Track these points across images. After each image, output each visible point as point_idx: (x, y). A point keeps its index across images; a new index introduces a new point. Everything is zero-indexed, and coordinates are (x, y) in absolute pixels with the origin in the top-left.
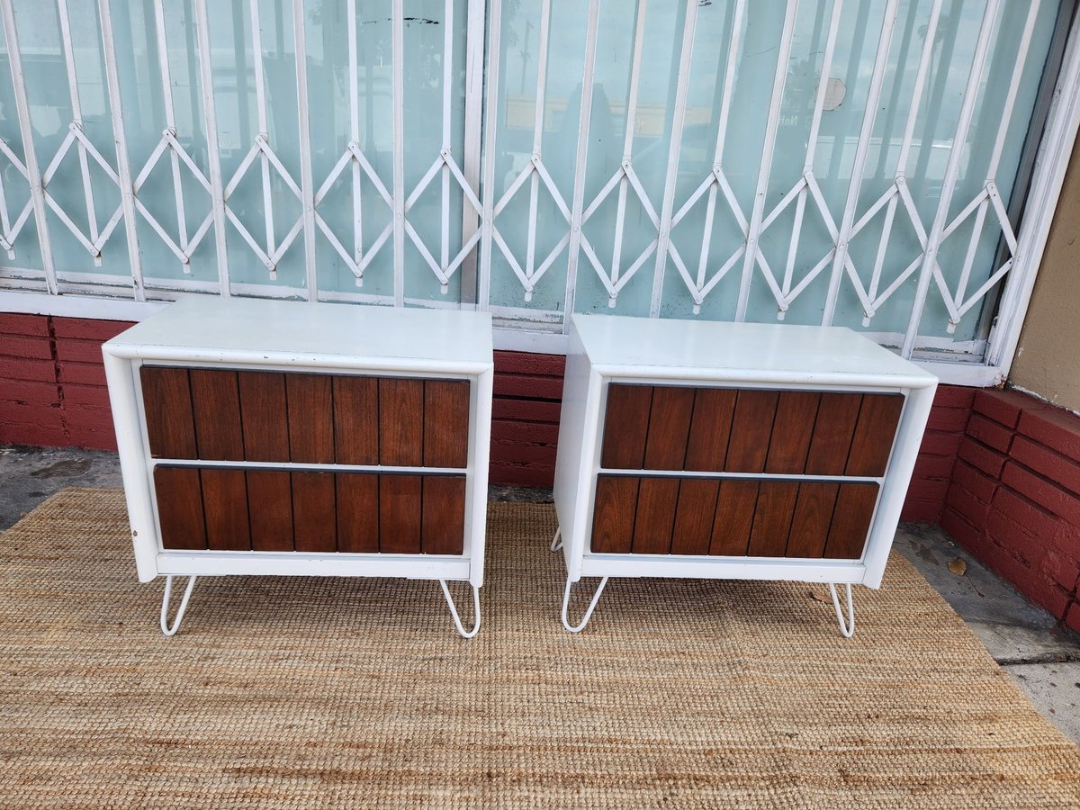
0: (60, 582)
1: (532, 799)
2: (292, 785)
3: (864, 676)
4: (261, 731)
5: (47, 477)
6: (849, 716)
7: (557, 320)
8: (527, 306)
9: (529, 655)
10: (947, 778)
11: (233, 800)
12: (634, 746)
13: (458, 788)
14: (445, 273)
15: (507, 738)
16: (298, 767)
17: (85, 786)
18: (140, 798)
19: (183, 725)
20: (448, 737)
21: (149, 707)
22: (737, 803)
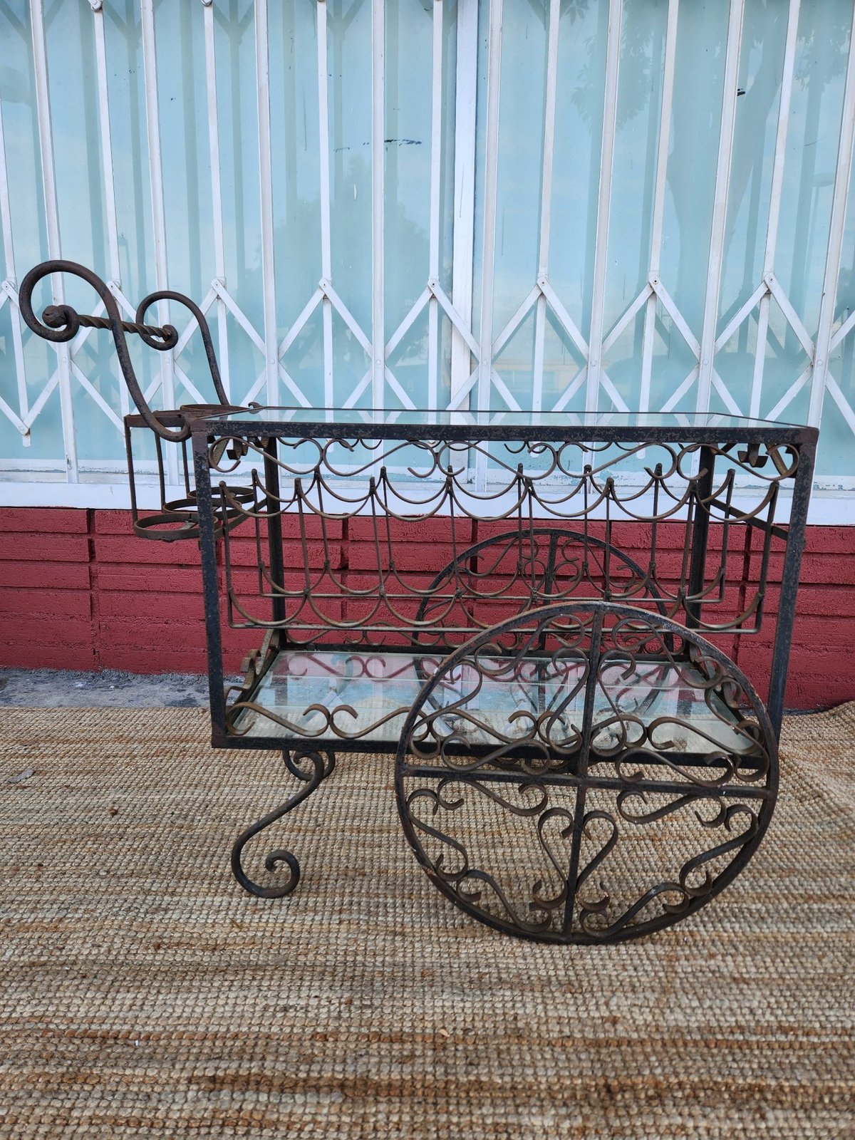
1: (691, 1131)
2: (299, 1106)
4: (242, 1017)
13: (563, 1111)
15: (620, 1027)
16: (303, 1075)
19: (125, 1008)
20: (527, 1024)
21: (76, 982)
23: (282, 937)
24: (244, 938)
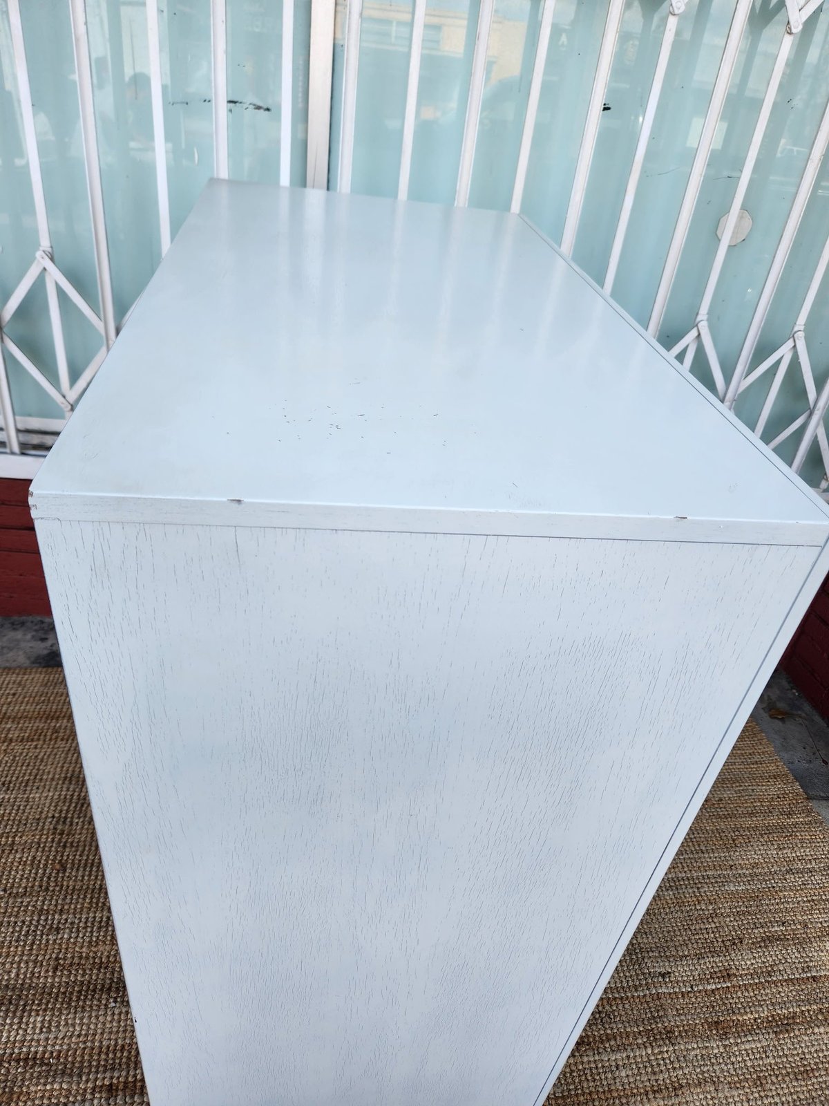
3: (726, 887)
6: (716, 944)
10: (807, 1014)
22: (617, 1069)
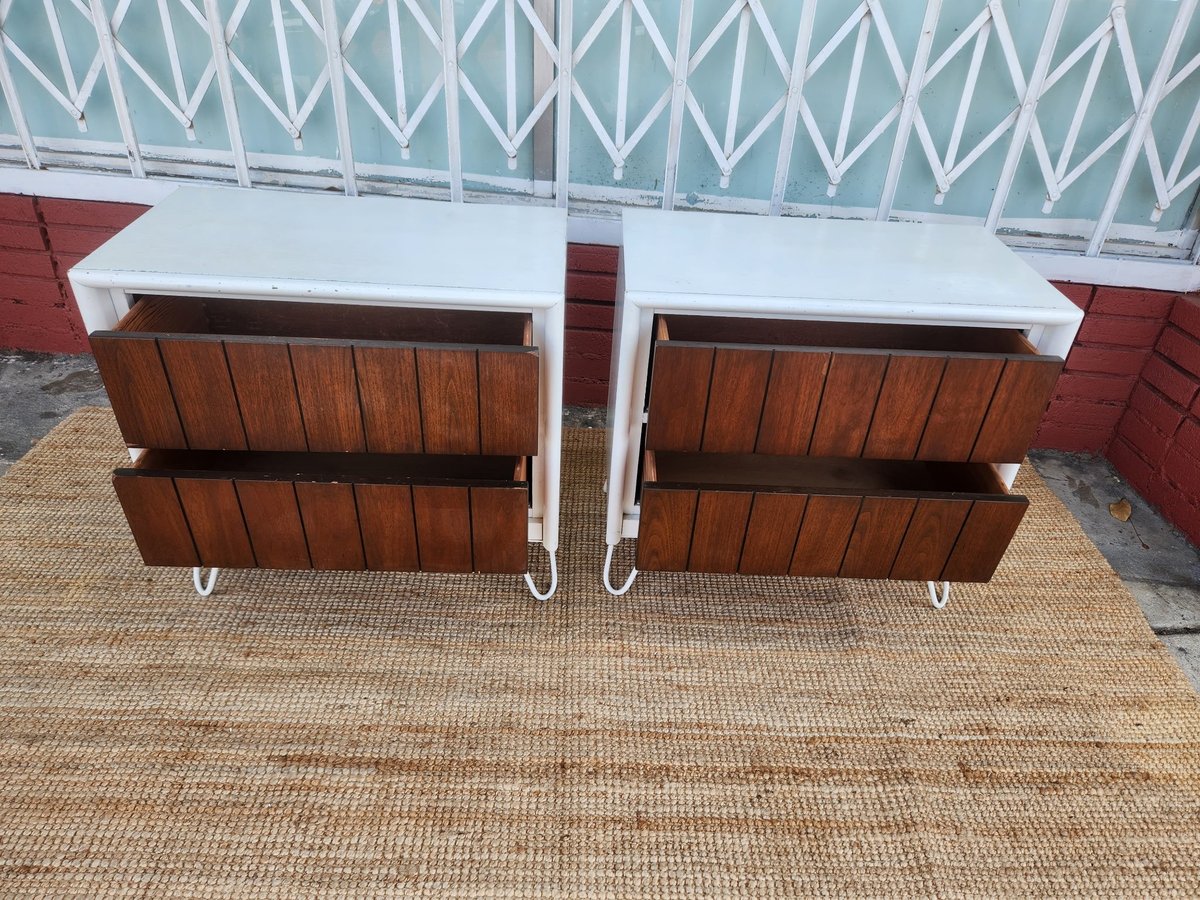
0: (79, 527)
1: (609, 795)
2: (345, 777)
3: (997, 649)
4: (309, 713)
5: (60, 392)
6: (975, 699)
7: (655, 202)
8: (617, 184)
9: (612, 621)
10: (1083, 776)
11: (279, 793)
12: (726, 732)
13: (527, 781)
14: (513, 141)
15: (583, 721)
16: (350, 755)
17: (115, 777)
18: (176, 791)
19: (222, 704)
20: (518, 720)
21: (184, 683)
22: (840, 802)
23: (345, 649)
24: (315, 649)
